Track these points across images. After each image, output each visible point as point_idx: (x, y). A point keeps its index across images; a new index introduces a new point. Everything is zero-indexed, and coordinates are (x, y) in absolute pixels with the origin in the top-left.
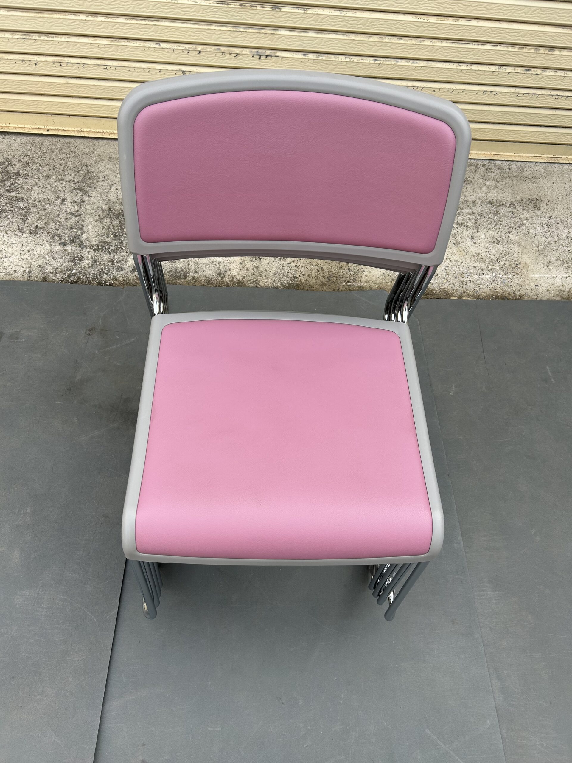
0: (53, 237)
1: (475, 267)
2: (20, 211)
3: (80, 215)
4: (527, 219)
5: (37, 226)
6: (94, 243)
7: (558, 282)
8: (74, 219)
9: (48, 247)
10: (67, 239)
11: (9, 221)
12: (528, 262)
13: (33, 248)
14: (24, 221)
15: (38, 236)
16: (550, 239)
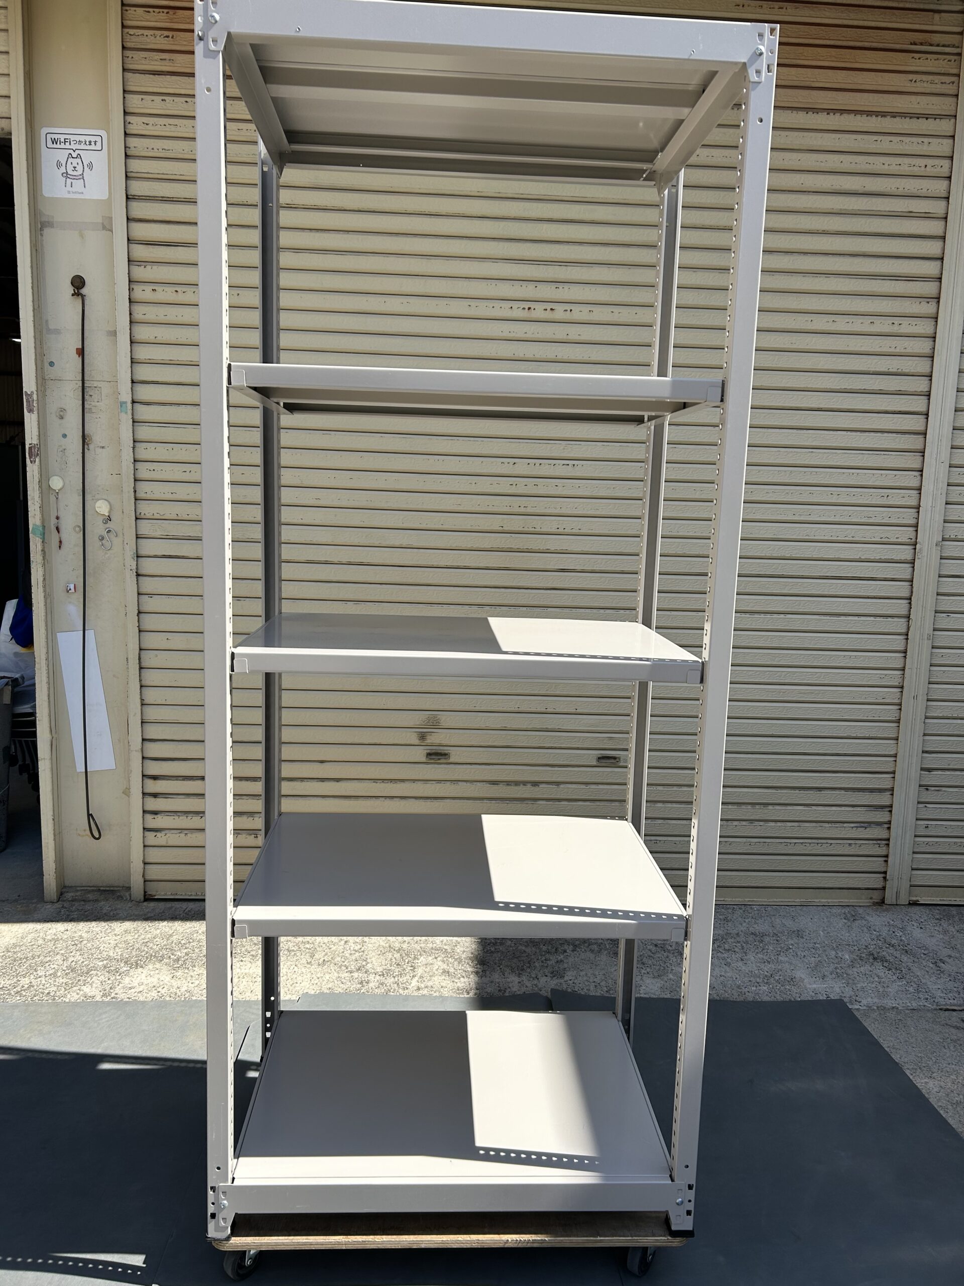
0: (340, 967)
1: (750, 981)
2: (307, 951)
3: (363, 951)
4: (792, 945)
5: (324, 960)
6: (378, 970)
7: (838, 990)
8: (357, 954)
9: (336, 974)
10: (353, 968)
11: (298, 958)
12: (803, 976)
13: (322, 975)
14: (312, 956)
15: (326, 967)
16: (820, 959)
